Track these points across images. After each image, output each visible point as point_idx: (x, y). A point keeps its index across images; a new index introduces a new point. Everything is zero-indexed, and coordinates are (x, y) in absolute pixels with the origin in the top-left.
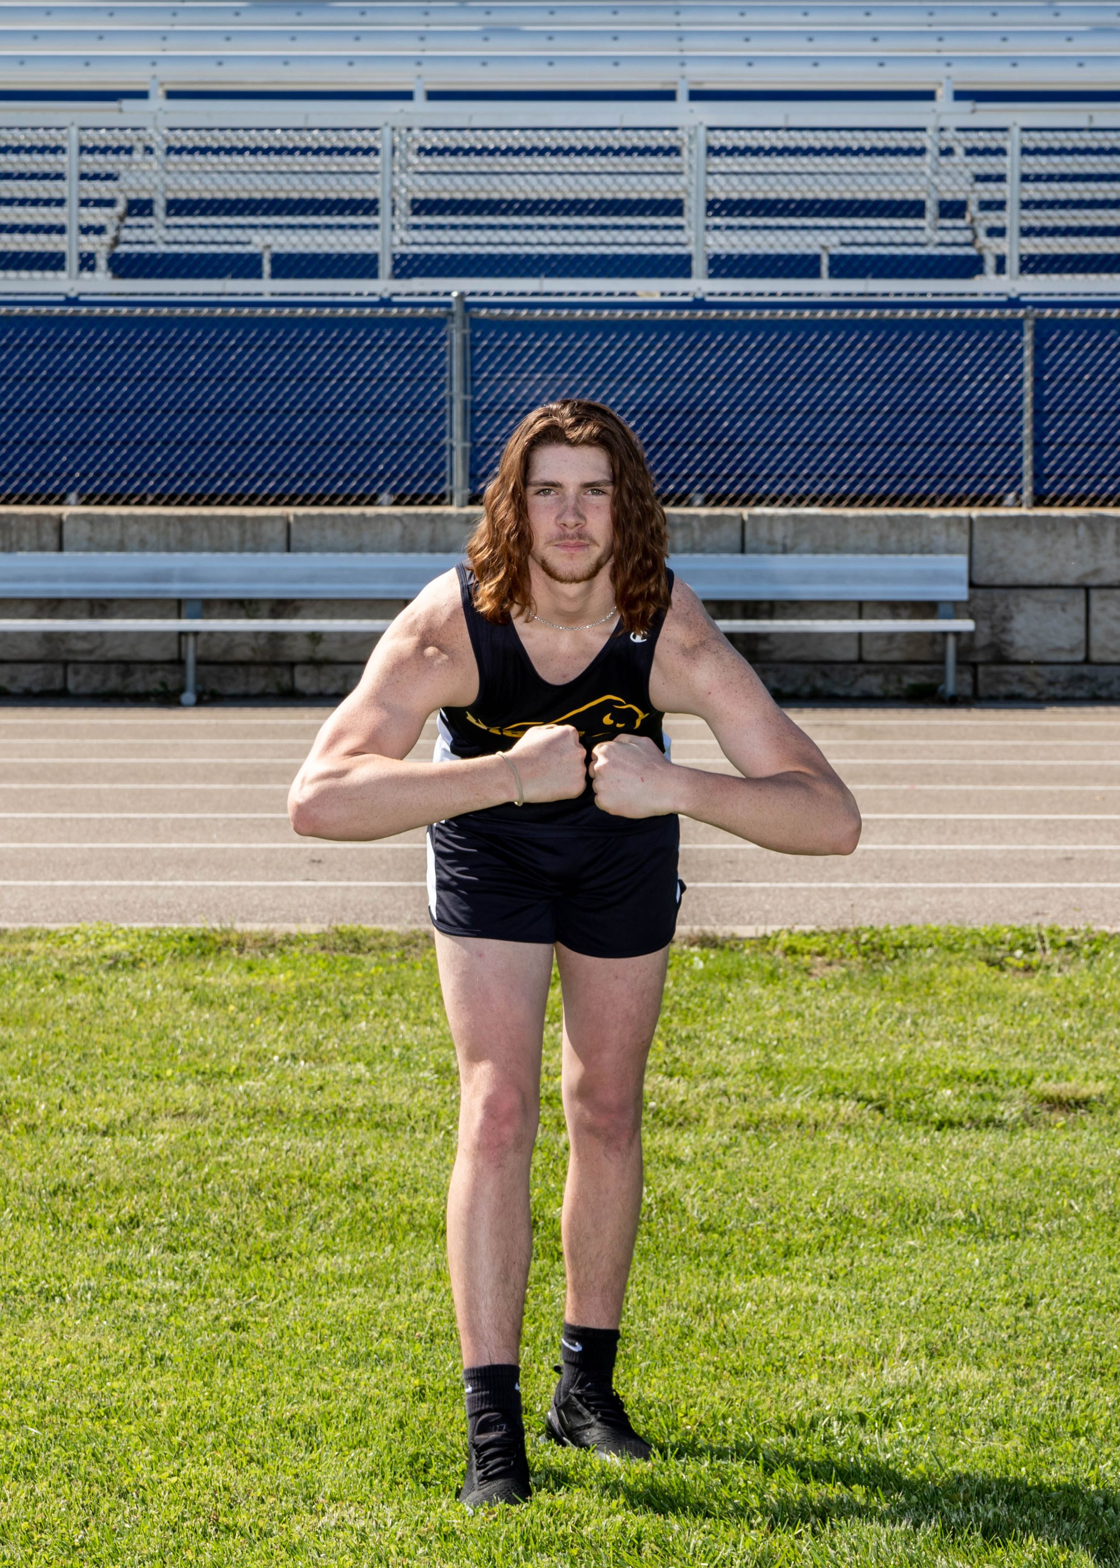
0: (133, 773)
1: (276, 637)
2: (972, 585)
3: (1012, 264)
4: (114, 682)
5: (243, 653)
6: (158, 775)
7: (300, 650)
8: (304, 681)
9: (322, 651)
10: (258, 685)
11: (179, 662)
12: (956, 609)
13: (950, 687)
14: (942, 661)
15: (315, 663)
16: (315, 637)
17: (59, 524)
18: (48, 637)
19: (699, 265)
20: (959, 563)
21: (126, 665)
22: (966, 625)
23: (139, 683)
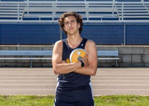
0: (25, 76)
1: (41, 60)
2: (119, 54)
3: (123, 19)
4: (23, 65)
5: (37, 62)
6: (28, 76)
7: (43, 61)
8: (44, 65)
9: (46, 61)
10: (39, 65)
11: (30, 63)
12: (117, 57)
13: (117, 65)
14: (115, 63)
15: (45, 63)
16: (45, 60)
17: (17, 47)
18: (15, 60)
19: (88, 19)
20: (117, 52)
21: (24, 63)
22: (118, 59)
23: (26, 65)
